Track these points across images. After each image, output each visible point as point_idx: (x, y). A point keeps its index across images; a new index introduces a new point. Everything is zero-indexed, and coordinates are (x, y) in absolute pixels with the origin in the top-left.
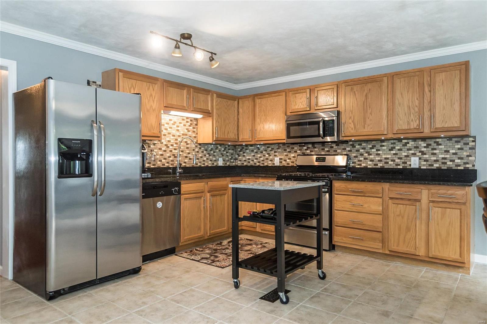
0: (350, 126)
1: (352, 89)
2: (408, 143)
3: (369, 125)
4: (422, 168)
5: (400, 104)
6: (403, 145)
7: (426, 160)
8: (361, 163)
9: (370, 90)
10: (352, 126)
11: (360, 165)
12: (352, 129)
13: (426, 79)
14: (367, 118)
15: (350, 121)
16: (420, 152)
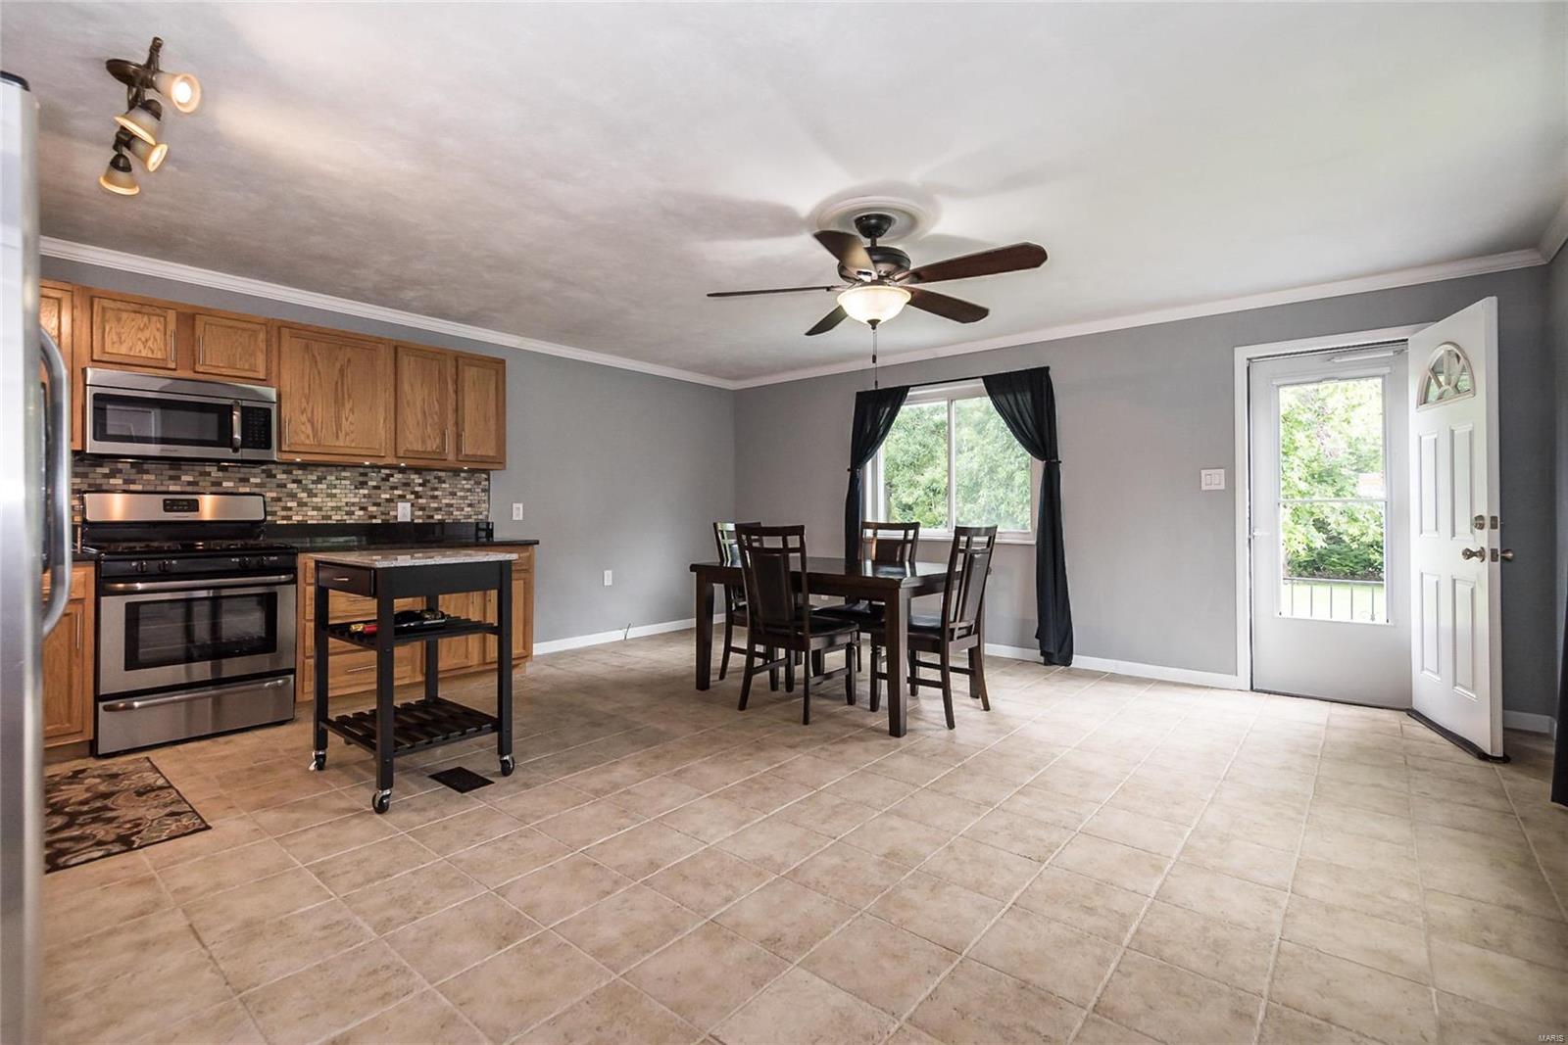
0: (304, 429)
1: (307, 347)
2: (392, 476)
3: (347, 434)
4: (416, 521)
5: (408, 403)
6: (383, 480)
7: (422, 509)
8: (289, 513)
9: (349, 360)
10: (309, 431)
11: (289, 518)
12: (308, 437)
13: (450, 370)
14: (344, 419)
15: (304, 418)
16: (412, 493)
